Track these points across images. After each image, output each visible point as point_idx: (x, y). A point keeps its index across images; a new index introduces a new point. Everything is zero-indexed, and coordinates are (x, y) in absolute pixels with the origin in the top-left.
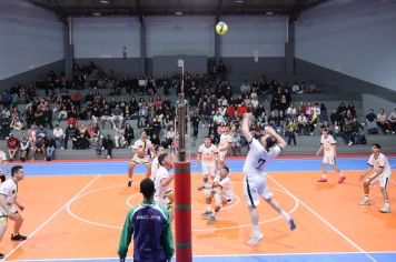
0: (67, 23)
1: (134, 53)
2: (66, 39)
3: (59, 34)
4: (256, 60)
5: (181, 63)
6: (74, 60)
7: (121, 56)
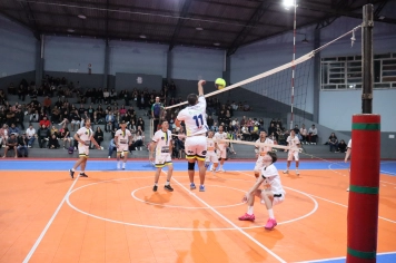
0: (39, 39)
1: (98, 70)
2: (38, 53)
3: (31, 48)
5: (140, 80)
6: (44, 72)
7: (87, 71)
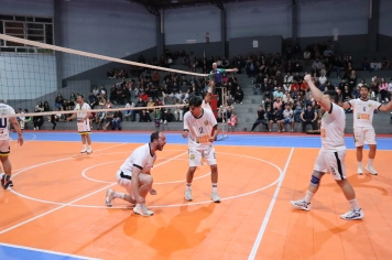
0: (159, 15)
1: (216, 37)
2: (158, 29)
3: (152, 25)
4: (336, 39)
5: (255, 44)
6: (164, 46)
7: (204, 41)
